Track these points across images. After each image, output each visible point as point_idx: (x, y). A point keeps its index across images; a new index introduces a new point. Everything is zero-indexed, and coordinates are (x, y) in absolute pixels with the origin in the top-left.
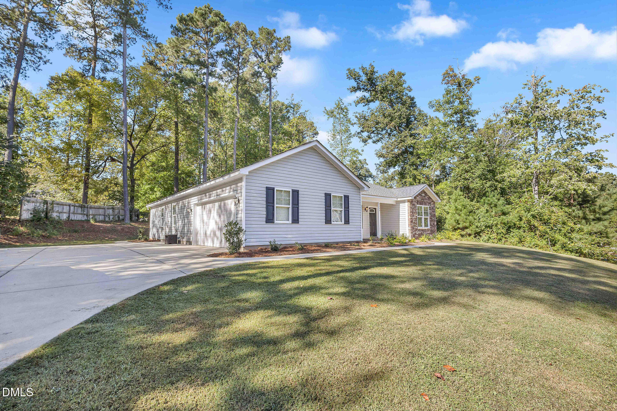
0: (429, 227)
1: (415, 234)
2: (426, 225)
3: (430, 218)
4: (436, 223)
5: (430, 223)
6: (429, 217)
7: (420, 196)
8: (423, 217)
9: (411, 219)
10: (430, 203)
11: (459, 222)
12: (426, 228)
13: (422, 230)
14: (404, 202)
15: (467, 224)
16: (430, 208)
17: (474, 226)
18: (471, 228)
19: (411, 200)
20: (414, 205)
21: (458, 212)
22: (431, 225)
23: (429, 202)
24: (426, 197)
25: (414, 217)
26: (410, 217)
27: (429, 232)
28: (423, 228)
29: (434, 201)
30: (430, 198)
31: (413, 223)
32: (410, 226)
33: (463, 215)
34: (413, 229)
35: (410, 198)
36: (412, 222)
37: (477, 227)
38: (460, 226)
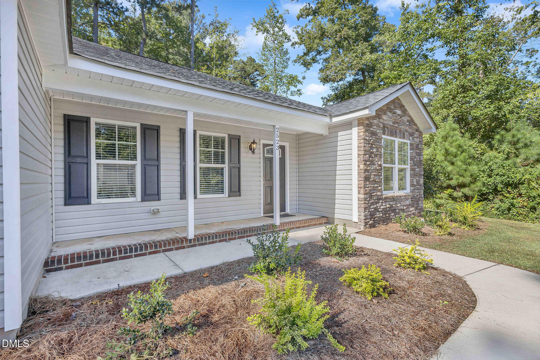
0: (408, 190)
1: (376, 210)
2: (401, 188)
3: (412, 169)
4: (422, 181)
5: (412, 181)
6: (408, 167)
7: (390, 114)
8: (397, 167)
9: (366, 171)
10: (412, 135)
11: (451, 176)
12: (402, 193)
13: (393, 199)
14: (348, 125)
15: (467, 180)
16: (411, 145)
17: (479, 184)
18: (472, 186)
19: (368, 118)
20: (373, 134)
21: (449, 158)
22: (412, 185)
23: (410, 130)
24: (405, 119)
25: (374, 167)
26: (362, 167)
27: (408, 202)
28: (396, 193)
29: (421, 129)
30: (411, 122)
31: (371, 182)
32: (362, 190)
33: (459, 163)
34: (371, 197)
35: (366, 112)
36: (367, 179)
37: (484, 184)
38: (453, 182)
